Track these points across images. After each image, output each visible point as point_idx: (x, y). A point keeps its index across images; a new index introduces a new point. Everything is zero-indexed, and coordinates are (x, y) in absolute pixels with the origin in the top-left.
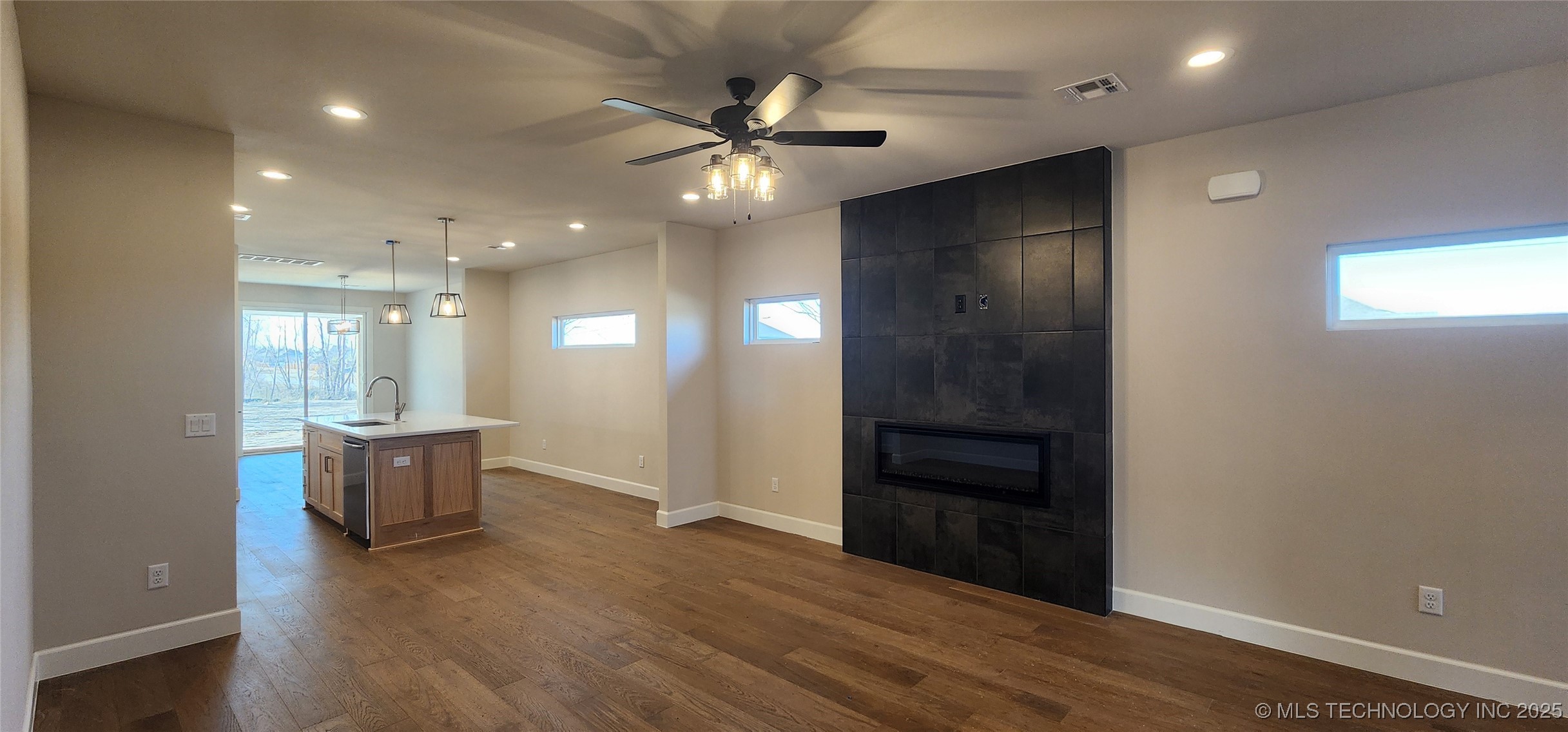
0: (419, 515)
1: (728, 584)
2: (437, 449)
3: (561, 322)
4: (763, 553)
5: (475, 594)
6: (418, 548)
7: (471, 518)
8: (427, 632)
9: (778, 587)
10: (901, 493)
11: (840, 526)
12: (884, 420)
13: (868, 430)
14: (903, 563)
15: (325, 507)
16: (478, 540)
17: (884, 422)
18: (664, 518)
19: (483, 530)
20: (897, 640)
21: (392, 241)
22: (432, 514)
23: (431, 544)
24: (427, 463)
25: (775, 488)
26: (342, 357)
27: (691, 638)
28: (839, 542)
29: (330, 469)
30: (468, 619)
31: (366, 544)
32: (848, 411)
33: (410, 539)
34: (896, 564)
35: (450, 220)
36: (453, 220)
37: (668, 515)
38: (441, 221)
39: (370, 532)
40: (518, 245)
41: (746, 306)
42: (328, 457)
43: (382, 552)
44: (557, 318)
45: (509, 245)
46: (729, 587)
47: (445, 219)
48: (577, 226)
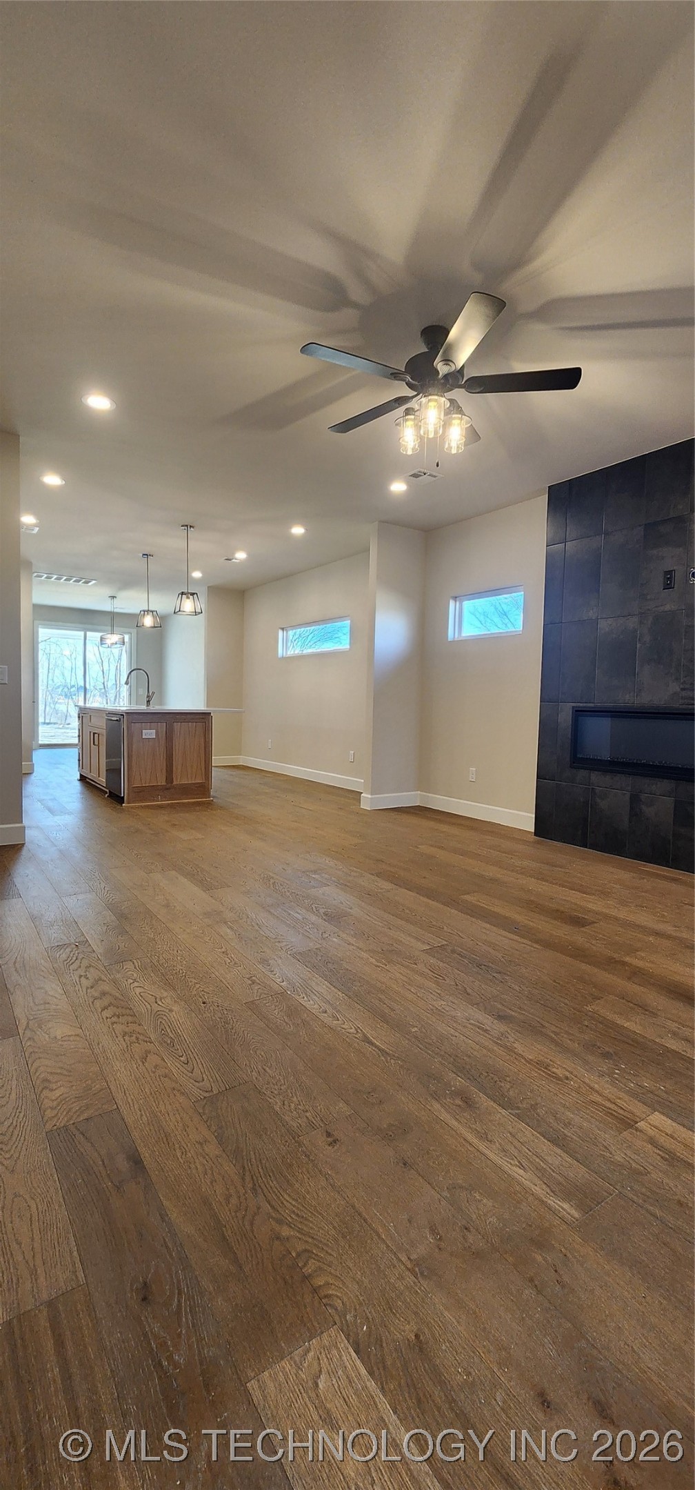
0: (162, 781)
1: (418, 848)
2: (177, 726)
3: (287, 633)
4: (454, 831)
5: (200, 836)
6: (161, 807)
7: (203, 789)
8: (159, 854)
9: (463, 853)
10: (595, 777)
11: (532, 813)
12: (581, 705)
13: (565, 716)
14: (595, 847)
15: (92, 775)
16: (209, 805)
17: (581, 707)
18: (368, 802)
19: (212, 800)
20: (575, 897)
21: (147, 555)
22: (172, 782)
23: (171, 806)
24: (169, 737)
25: (472, 777)
26: (118, 689)
27: (376, 878)
28: (531, 828)
29: (96, 743)
30: (192, 850)
31: (120, 800)
32: (547, 699)
33: (154, 801)
34: (586, 847)
35: (190, 527)
36: (193, 527)
37: (371, 798)
38: (183, 528)
39: (124, 792)
40: (249, 554)
41: (452, 603)
42: (94, 734)
43: (132, 808)
44: (283, 629)
45: (241, 556)
46: (418, 850)
47: (187, 526)
48: (298, 530)
